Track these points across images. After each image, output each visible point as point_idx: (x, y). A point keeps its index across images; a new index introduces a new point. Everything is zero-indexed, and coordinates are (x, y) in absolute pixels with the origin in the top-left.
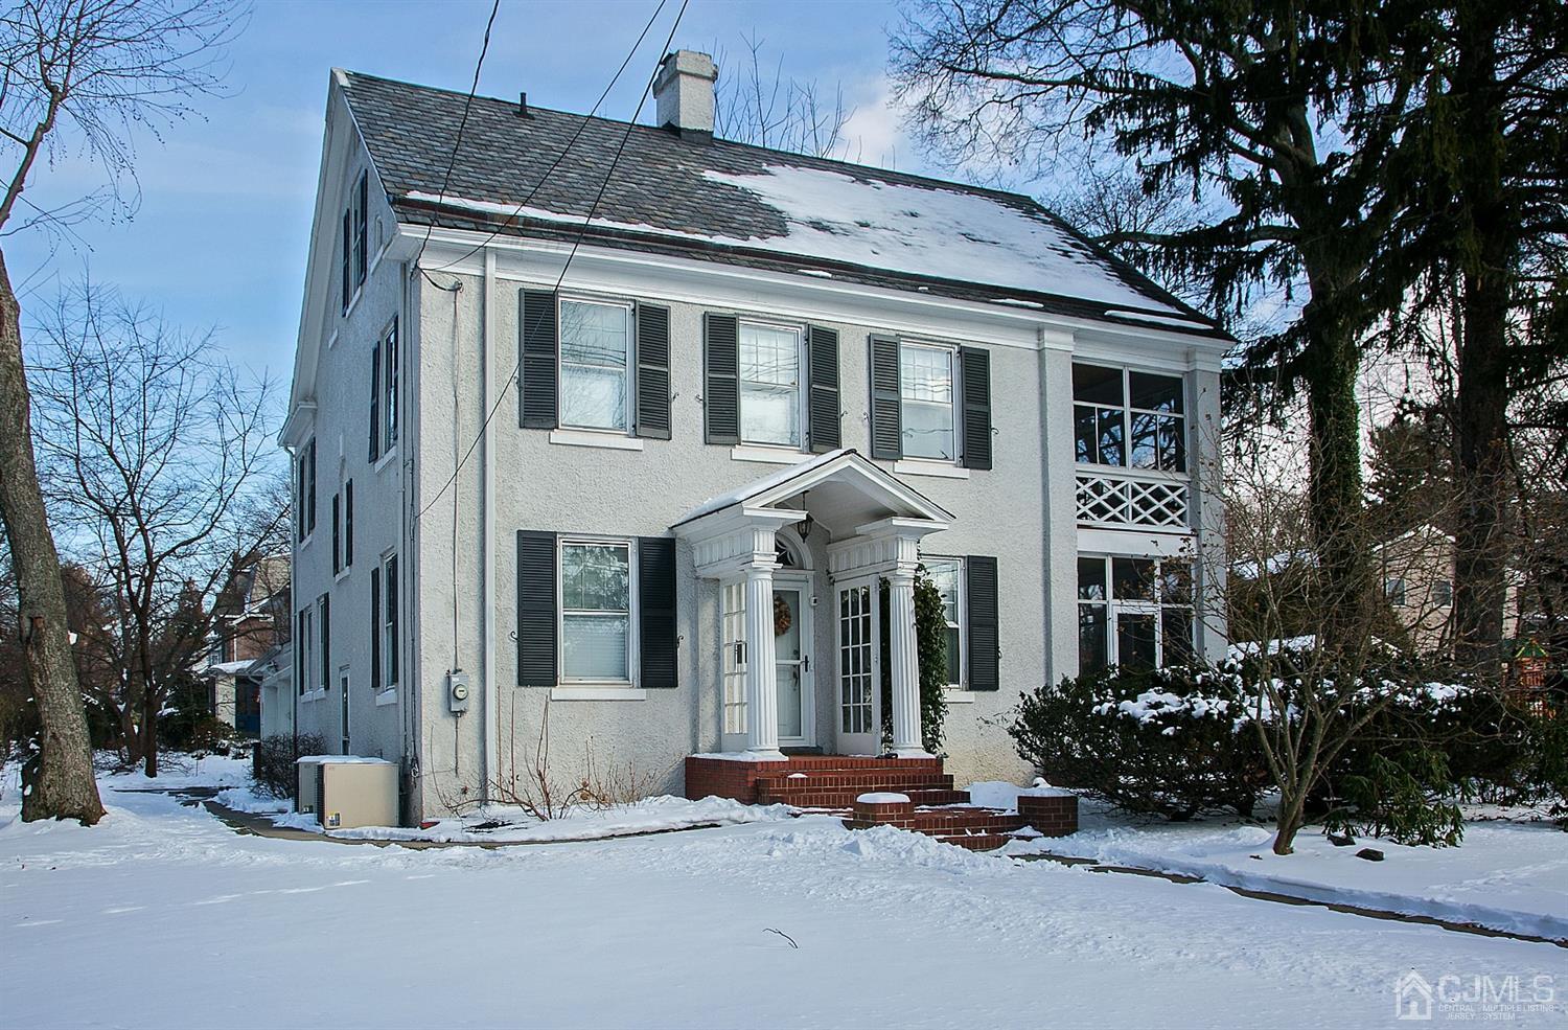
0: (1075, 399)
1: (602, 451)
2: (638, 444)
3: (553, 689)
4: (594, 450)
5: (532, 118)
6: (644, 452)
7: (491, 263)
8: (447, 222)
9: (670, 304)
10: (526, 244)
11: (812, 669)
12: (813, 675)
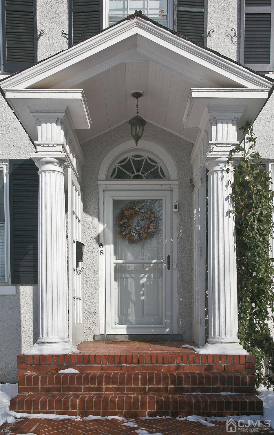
11: (174, 267)
12: (176, 274)
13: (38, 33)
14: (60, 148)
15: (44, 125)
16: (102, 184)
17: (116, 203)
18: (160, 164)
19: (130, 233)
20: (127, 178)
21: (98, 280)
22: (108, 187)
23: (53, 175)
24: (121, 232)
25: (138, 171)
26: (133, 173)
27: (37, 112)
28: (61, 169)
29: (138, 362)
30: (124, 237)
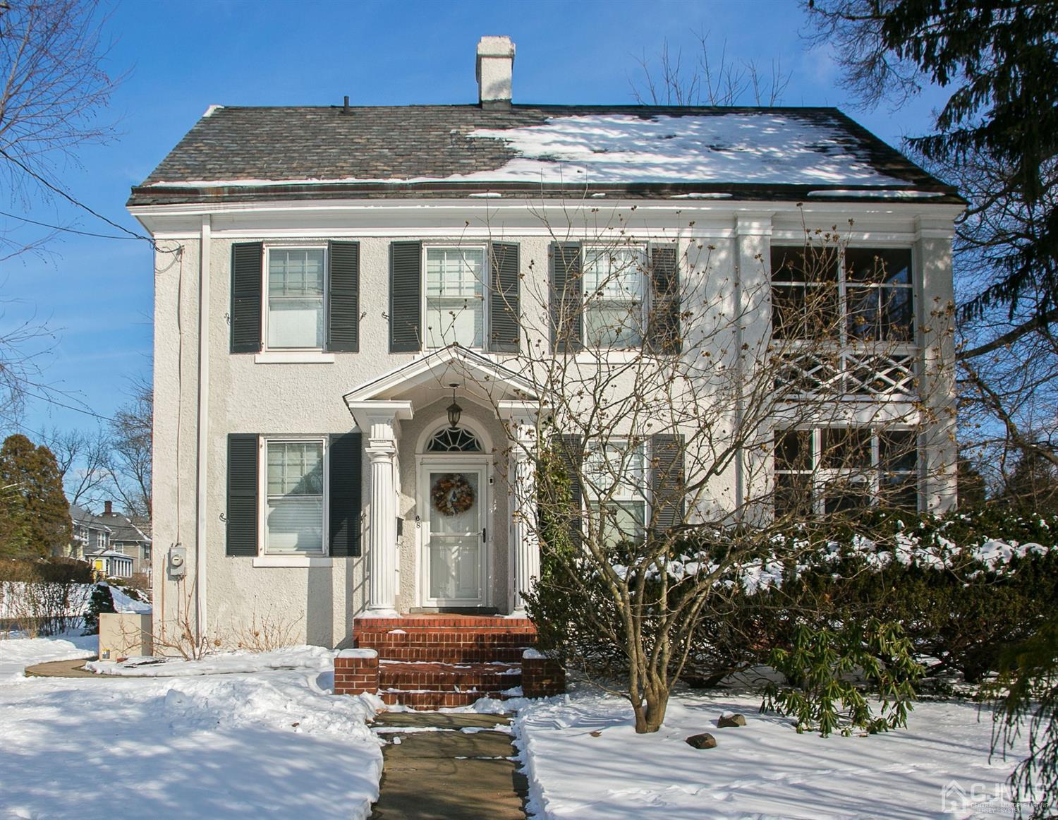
0: (774, 279)
1: (299, 365)
2: (330, 357)
3: (255, 558)
4: (292, 366)
5: (353, 114)
6: (335, 364)
7: (206, 228)
8: (166, 200)
9: (360, 239)
10: (227, 208)
11: (490, 540)
12: (491, 545)
13: (361, 315)
14: (390, 444)
15: (377, 425)
16: (419, 458)
17: (432, 475)
18: (476, 437)
19: (446, 506)
20: (444, 449)
21: (415, 552)
22: (425, 461)
23: (384, 465)
24: (437, 504)
25: (454, 443)
26: (449, 444)
27: (372, 414)
28: (389, 460)
29: (455, 625)
30: (440, 509)
